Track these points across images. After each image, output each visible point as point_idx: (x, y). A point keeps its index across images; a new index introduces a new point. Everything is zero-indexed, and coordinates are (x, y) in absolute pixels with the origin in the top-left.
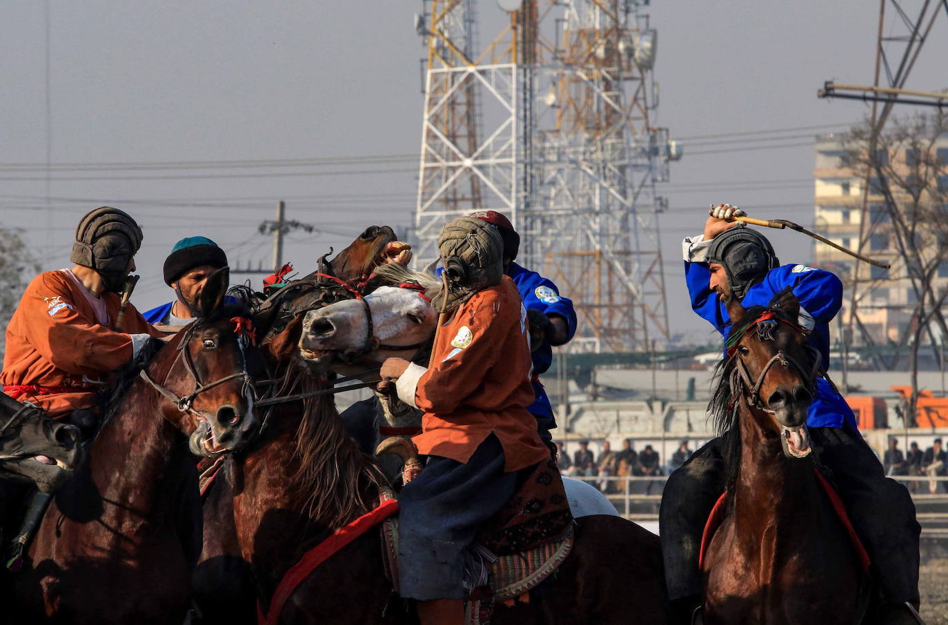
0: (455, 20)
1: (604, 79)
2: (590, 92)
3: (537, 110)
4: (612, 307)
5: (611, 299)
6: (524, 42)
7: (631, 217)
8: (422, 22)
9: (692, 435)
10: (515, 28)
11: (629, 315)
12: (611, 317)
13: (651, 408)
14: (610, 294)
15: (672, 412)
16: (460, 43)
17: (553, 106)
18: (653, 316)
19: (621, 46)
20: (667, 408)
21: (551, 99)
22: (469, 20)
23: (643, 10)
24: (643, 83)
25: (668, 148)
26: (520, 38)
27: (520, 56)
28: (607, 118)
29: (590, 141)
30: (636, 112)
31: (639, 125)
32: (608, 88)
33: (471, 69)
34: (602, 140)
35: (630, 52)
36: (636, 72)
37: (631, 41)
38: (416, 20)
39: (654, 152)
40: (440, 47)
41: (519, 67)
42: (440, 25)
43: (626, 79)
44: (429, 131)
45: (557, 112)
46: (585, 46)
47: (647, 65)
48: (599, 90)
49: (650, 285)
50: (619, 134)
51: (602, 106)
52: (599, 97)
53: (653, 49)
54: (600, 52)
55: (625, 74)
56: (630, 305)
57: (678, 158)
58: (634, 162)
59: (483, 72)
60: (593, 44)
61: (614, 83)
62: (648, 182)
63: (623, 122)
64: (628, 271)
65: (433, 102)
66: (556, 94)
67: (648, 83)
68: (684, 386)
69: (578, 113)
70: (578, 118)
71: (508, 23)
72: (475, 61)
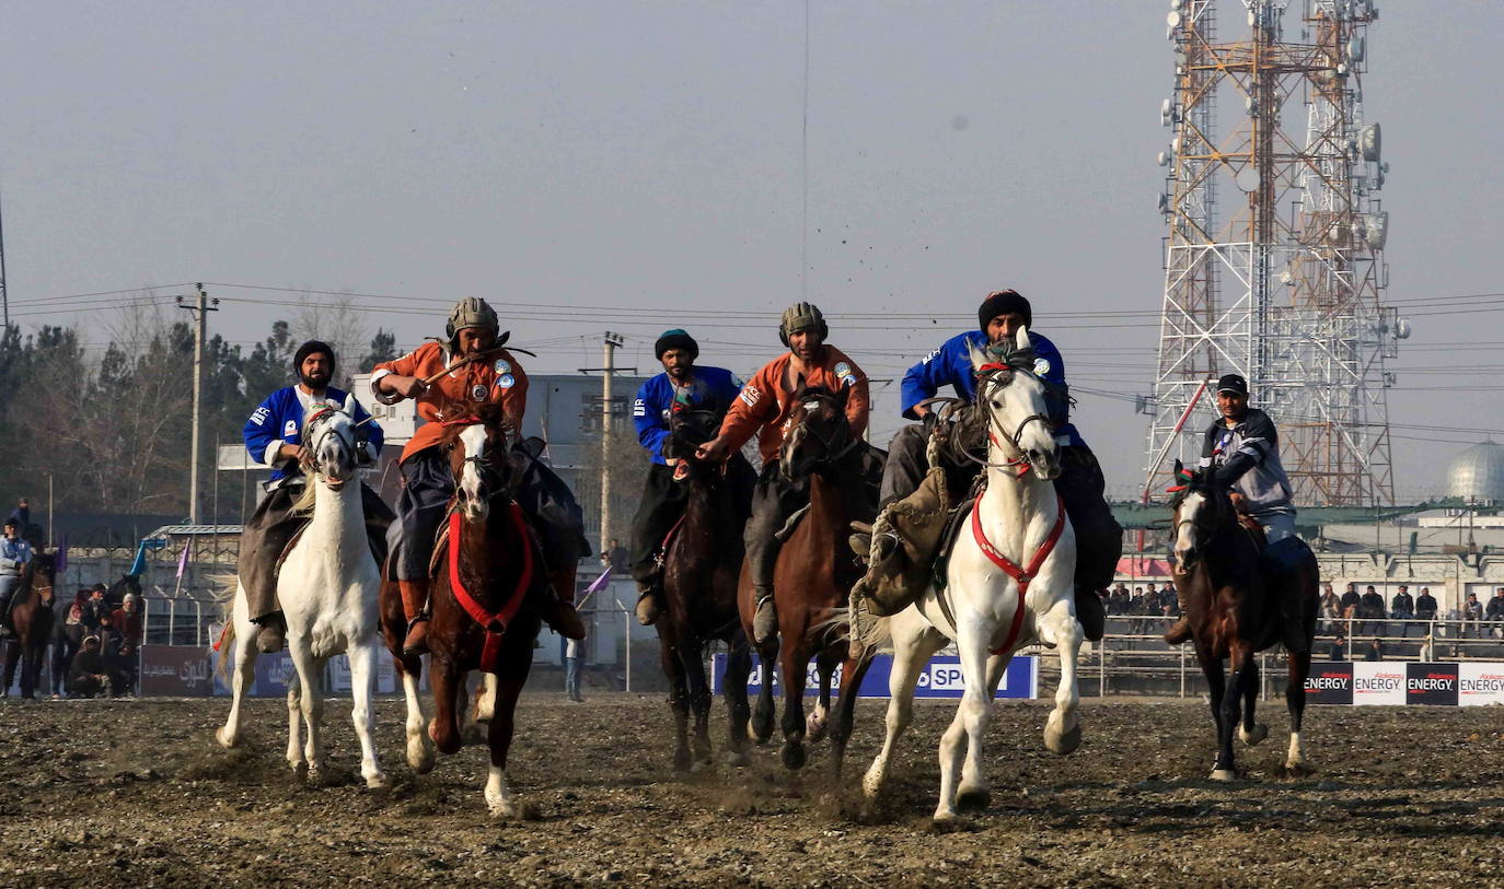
0: (1196, 200)
1: (1338, 259)
2: (1323, 271)
3: (1272, 287)
4: (1340, 475)
5: (1340, 468)
6: (1261, 222)
7: (1360, 392)
8: (1164, 201)
9: (1413, 580)
10: (1253, 208)
11: (1357, 484)
12: (1340, 485)
13: (1375, 561)
14: (1340, 464)
15: (1395, 564)
16: (1201, 222)
17: (1288, 284)
18: (1380, 486)
19: (1354, 227)
20: (1390, 560)
21: (1286, 277)
22: (1209, 201)
23: (1375, 195)
24: (1374, 263)
25: (1397, 326)
26: (1257, 218)
27: (1257, 234)
28: (1339, 297)
29: (1322, 318)
30: (1367, 292)
31: (1369, 304)
32: (1340, 268)
33: (1211, 246)
34: (1334, 317)
35: (1363, 233)
36: (1367, 254)
37: (1363, 223)
38: (1159, 198)
39: (1384, 329)
40: (1181, 226)
41: (1256, 245)
42: (1182, 204)
43: (1357, 260)
44: (1169, 305)
45: (1293, 289)
46: (1319, 227)
47: (1378, 246)
48: (1332, 268)
49: (1377, 457)
50: (1351, 312)
51: (1335, 284)
52: (1332, 276)
53: (1384, 232)
54: (1334, 233)
55: (1357, 255)
56: (1359, 475)
57: (1405, 336)
58: (1364, 339)
59: (1221, 250)
60: (1328, 226)
61: (1346, 263)
62: (1378, 358)
63: (1353, 300)
64: (1356, 442)
65: (1172, 277)
66: (1291, 274)
67: (1378, 263)
68: (1407, 540)
69: (1312, 291)
70: (1312, 296)
71: (1246, 202)
72: (1215, 239)
